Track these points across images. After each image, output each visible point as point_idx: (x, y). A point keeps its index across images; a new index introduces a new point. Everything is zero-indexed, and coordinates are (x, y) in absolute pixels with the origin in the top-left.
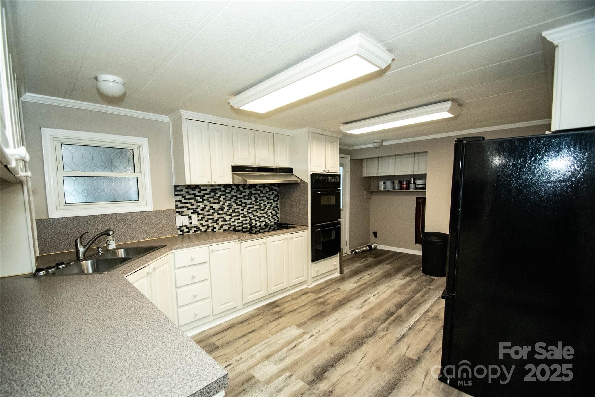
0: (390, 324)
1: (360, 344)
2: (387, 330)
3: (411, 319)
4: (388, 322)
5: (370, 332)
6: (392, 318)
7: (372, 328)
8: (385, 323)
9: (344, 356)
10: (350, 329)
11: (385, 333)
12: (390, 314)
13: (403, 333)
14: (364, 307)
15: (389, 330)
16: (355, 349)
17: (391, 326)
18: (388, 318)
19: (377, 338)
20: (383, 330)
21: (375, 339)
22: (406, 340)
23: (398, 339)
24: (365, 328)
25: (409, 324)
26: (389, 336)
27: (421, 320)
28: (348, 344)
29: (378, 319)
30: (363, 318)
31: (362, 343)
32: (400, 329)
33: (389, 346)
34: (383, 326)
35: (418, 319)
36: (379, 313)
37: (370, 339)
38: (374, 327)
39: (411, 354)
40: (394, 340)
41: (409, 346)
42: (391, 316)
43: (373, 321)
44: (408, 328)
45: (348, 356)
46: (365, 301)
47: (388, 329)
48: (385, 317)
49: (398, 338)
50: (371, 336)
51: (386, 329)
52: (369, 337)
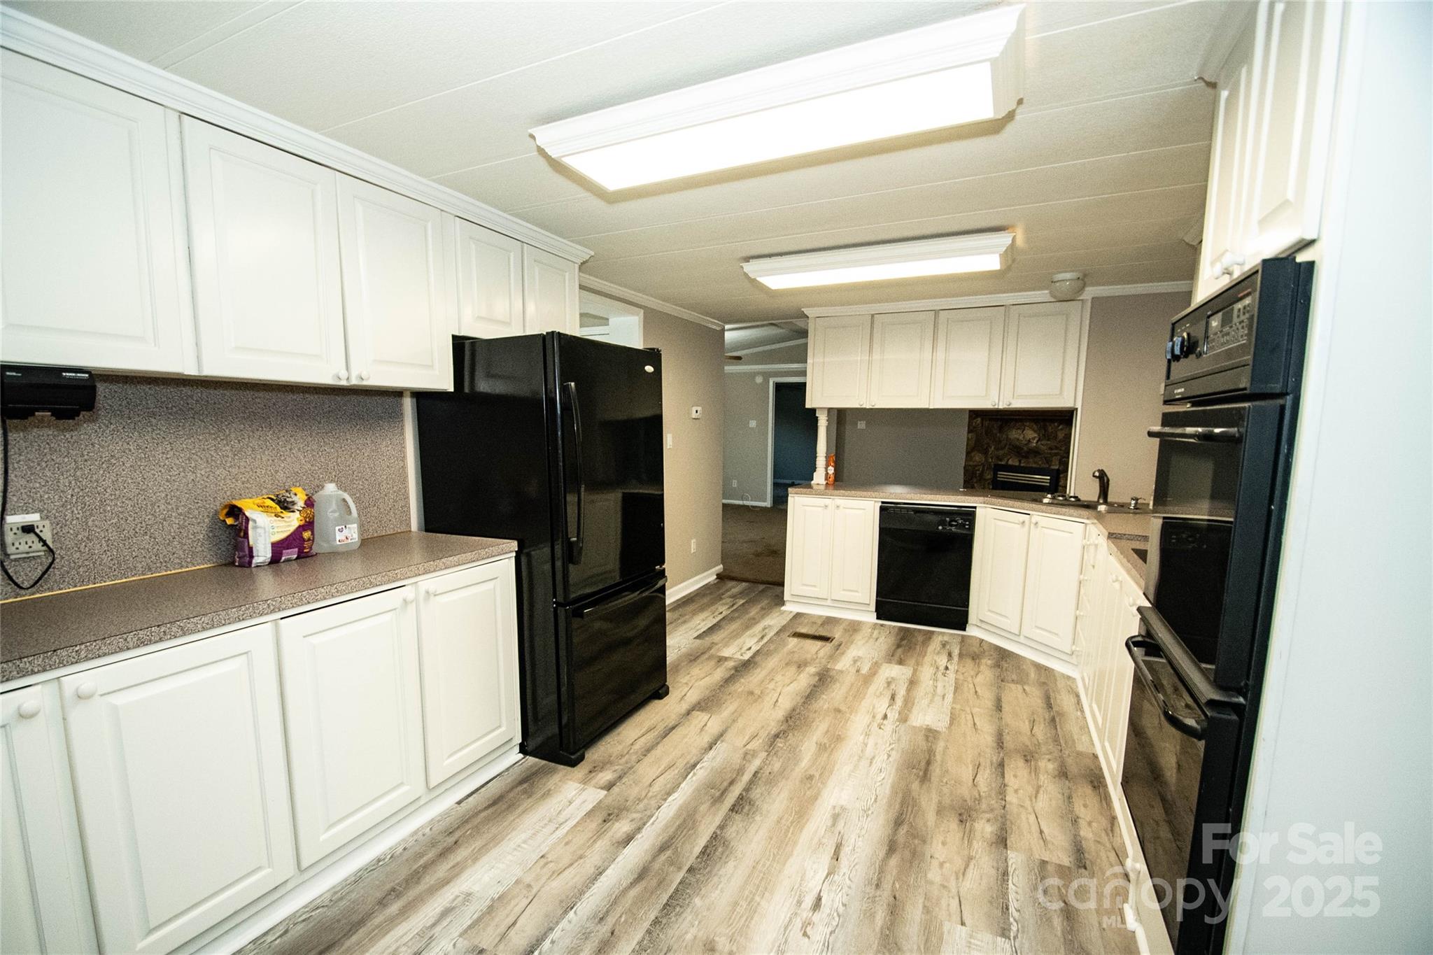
0: (740, 771)
1: (791, 718)
2: (746, 754)
3: (685, 798)
4: (746, 777)
5: (781, 745)
6: (736, 791)
7: (780, 754)
8: (753, 772)
9: (807, 698)
10: (825, 744)
11: (749, 747)
12: (742, 805)
13: (712, 753)
14: (829, 824)
15: (742, 756)
16: (794, 710)
17: (738, 767)
18: (747, 789)
19: (763, 735)
20: (754, 754)
21: (767, 732)
22: (706, 739)
23: (722, 738)
24: (794, 752)
25: (694, 778)
26: (740, 742)
27: (658, 797)
28: (811, 715)
29: (772, 781)
30: (811, 778)
31: (787, 721)
32: (717, 763)
33: (741, 723)
34: (756, 763)
35: (665, 800)
36: (775, 804)
37: (775, 729)
38: (775, 758)
39: (700, 718)
40: (728, 736)
41: (702, 729)
42: (741, 798)
43: (782, 772)
44: (698, 767)
45: (799, 700)
46: (836, 856)
47: (744, 758)
48: (755, 793)
49: (722, 741)
50: (777, 736)
51: (747, 756)
52: (779, 733)
